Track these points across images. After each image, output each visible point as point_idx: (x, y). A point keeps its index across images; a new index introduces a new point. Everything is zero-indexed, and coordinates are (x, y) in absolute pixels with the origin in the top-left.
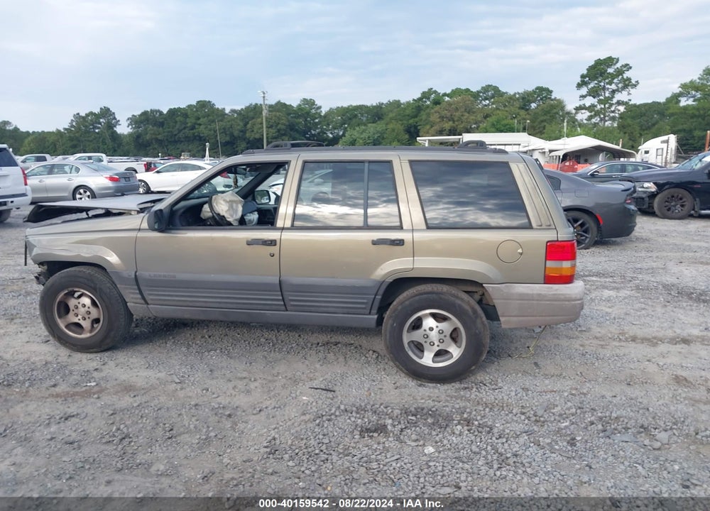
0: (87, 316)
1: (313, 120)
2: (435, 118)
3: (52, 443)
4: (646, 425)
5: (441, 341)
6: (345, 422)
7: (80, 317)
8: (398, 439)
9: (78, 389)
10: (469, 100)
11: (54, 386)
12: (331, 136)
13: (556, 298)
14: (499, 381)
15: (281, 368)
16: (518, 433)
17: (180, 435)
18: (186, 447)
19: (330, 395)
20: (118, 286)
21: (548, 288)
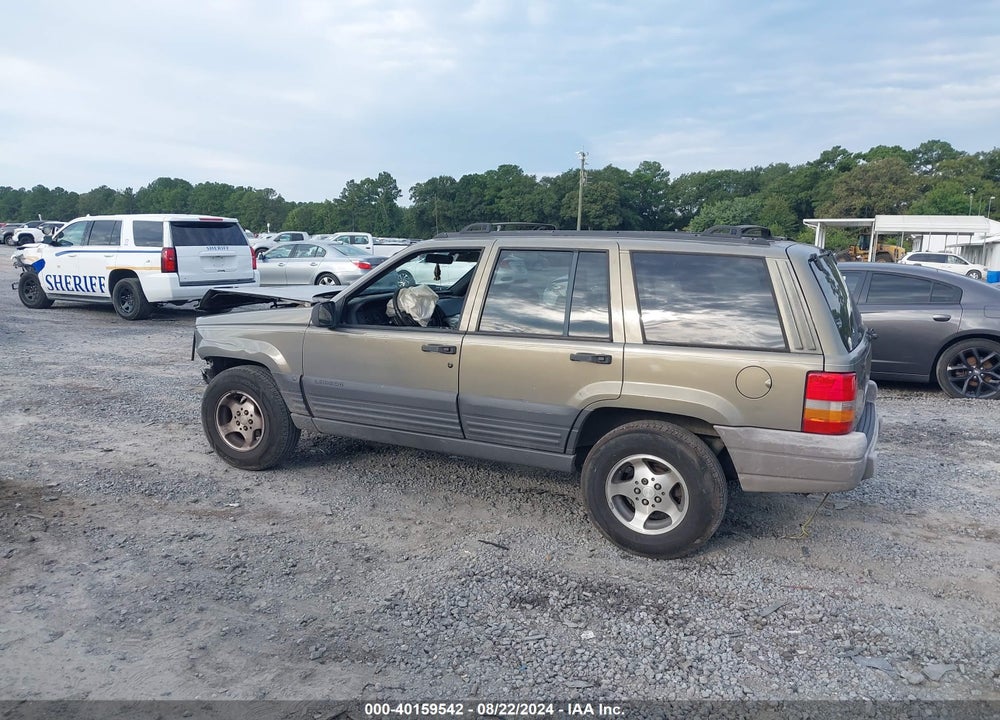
0: (249, 426)
1: (656, 192)
2: (839, 190)
3: (165, 561)
4: (918, 651)
5: (658, 499)
6: (497, 586)
7: (241, 426)
8: (555, 616)
9: (219, 509)
10: (898, 164)
11: (196, 501)
12: (679, 214)
13: (817, 454)
14: (737, 564)
15: (461, 514)
16: (720, 633)
17: (300, 573)
18: (300, 587)
19: (500, 552)
20: (282, 392)
21: (806, 438)
